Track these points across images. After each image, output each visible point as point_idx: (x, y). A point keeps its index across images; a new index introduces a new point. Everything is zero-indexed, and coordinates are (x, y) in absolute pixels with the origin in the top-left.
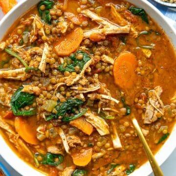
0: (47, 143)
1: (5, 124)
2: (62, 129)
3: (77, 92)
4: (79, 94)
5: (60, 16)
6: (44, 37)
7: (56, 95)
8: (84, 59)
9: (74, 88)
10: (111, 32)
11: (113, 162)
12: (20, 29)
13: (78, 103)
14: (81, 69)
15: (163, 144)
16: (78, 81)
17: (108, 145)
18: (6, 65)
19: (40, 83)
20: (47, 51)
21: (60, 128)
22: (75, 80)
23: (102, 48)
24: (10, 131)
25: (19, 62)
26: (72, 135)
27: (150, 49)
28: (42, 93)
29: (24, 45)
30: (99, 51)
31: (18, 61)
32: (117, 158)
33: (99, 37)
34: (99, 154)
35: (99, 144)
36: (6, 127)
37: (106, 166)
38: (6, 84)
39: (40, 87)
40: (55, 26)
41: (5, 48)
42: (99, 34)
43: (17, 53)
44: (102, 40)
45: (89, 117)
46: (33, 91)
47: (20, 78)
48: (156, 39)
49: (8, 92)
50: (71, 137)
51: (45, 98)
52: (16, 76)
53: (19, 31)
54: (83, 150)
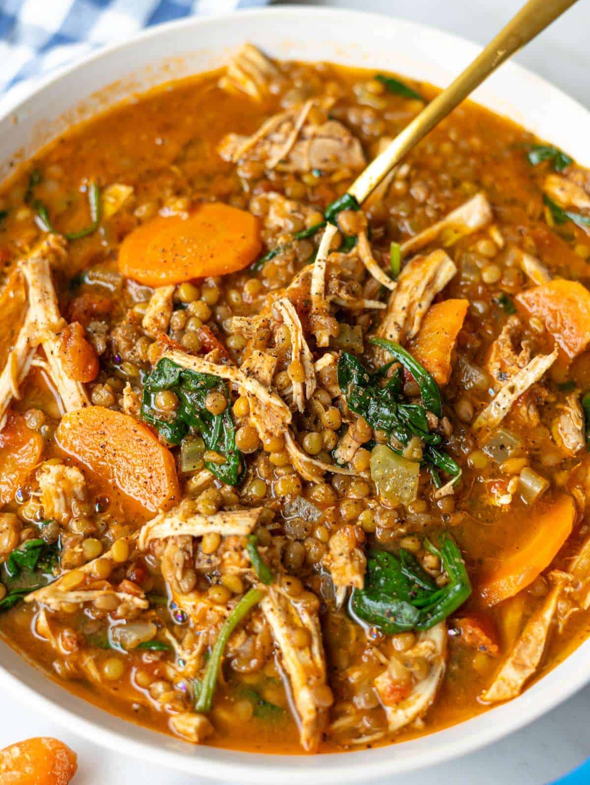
0: (550, 460)
1: (528, 640)
2: (475, 417)
3: (311, 386)
4: (318, 376)
5: (19, 518)
6: (117, 553)
7: (345, 466)
8: (172, 380)
9: (298, 399)
10: (53, 309)
11: (542, 218)
12: (100, 669)
13: (354, 372)
14: (212, 384)
15: (419, 85)
16: (263, 383)
17: (483, 246)
18: (270, 695)
19: (311, 534)
20: (168, 522)
21: (476, 425)
22: (263, 395)
23: (119, 336)
24: (548, 614)
25: (243, 634)
26: (487, 373)
27: (101, 190)
28: (353, 521)
29: (169, 636)
30: (131, 346)
31: (240, 640)
32: (525, 207)
33: (73, 342)
34: (530, 265)
35: (489, 275)
36: (538, 631)
37: (569, 238)
38: (354, 677)
39: (331, 533)
40: (62, 527)
41: (194, 711)
42: (65, 344)
43: (204, 654)
44: (87, 337)
45: (401, 323)
46: (351, 552)
47: (310, 614)
48: (60, 181)
49: (383, 659)
50: (495, 373)
51: (372, 504)
52: (306, 631)
53: (111, 669)
54: (534, 323)
